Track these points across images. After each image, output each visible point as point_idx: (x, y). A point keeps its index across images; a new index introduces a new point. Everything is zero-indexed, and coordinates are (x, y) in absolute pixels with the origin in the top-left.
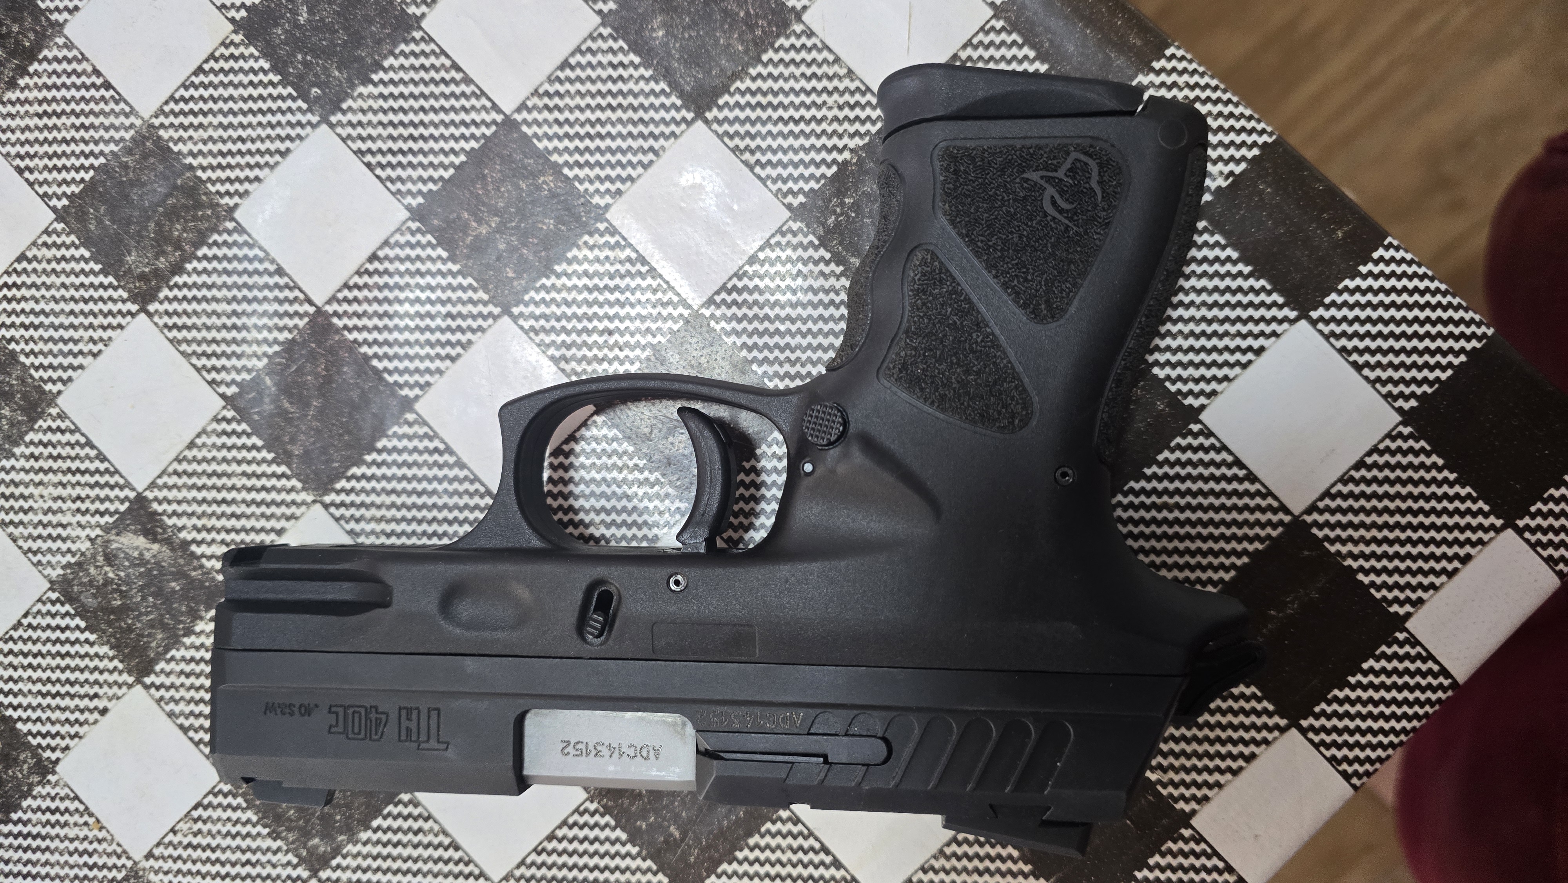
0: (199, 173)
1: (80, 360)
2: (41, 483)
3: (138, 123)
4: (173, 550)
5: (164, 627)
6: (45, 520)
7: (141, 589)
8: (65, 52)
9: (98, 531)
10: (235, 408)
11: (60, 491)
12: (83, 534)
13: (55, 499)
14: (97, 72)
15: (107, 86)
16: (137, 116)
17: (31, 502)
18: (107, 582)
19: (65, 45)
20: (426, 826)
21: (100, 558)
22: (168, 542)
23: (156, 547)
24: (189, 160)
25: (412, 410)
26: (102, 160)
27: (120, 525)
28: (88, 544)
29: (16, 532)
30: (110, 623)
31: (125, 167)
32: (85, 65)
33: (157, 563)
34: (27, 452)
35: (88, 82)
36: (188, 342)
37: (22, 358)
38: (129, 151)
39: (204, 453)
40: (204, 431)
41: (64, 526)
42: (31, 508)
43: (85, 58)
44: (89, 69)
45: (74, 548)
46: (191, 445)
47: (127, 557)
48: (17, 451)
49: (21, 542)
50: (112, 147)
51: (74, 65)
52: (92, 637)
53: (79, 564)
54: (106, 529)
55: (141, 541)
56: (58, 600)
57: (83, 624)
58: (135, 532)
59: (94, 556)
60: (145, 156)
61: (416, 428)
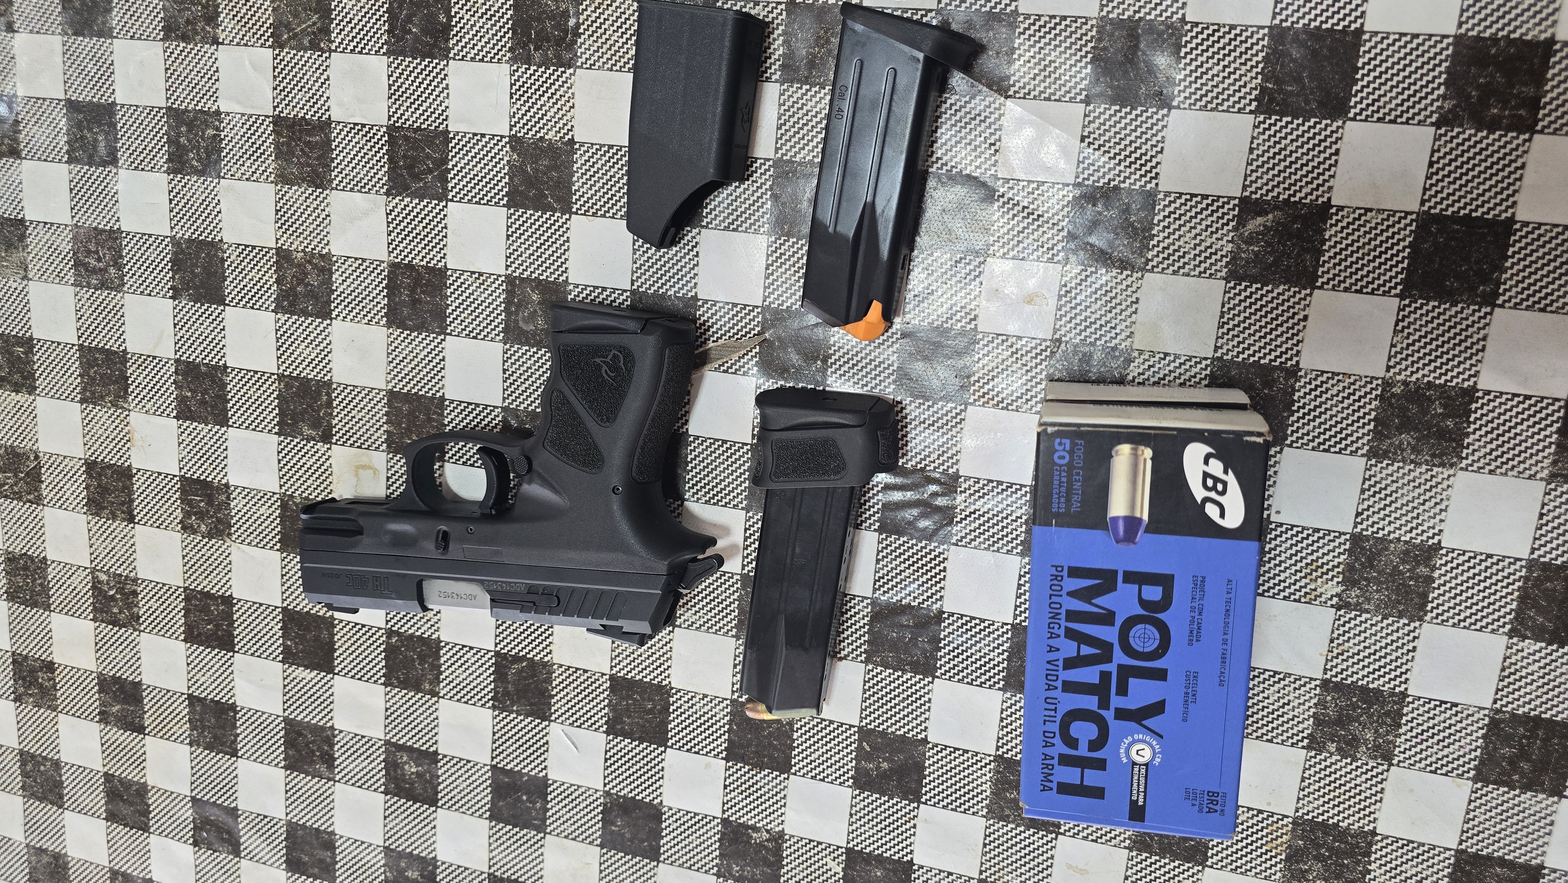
0: (1148, 17)
1: (1154, 161)
2: (1180, 236)
3: (1094, 22)
4: (1281, 210)
5: (1307, 251)
6: (1197, 252)
7: (1279, 242)
8: (1028, 22)
9: (1231, 234)
10: (1262, 113)
11: (1194, 232)
12: (1224, 242)
13: (1195, 238)
14: (1053, 17)
15: (1064, 18)
16: (1091, 19)
17: (1182, 250)
18: (1256, 254)
19: (1025, 19)
20: (1542, 231)
21: (1243, 246)
22: (1276, 208)
23: (1270, 216)
24: (1137, 16)
25: (1364, 33)
26: (1090, 56)
27: (1241, 221)
28: (1231, 245)
29: (1186, 270)
30: (1275, 273)
31: (1105, 49)
32: (1043, 19)
33: (1278, 223)
34: (1161, 228)
35: (1052, 25)
36: (1211, 102)
37: (1122, 185)
38: (1099, 40)
39: (1261, 148)
40: (1253, 138)
41: (1211, 247)
42: (1185, 253)
43: (1040, 16)
44: (1047, 19)
45: (1224, 253)
46: (1251, 150)
47: (1258, 233)
48: (1154, 232)
49: (1192, 273)
50: (1090, 45)
51: (1038, 24)
52: (1270, 288)
53: (1233, 259)
54: (1235, 229)
55: (1260, 220)
56: (1235, 285)
57: (1259, 286)
58: (1253, 218)
59: (1239, 248)
60: (1111, 35)
61: (1374, 39)
